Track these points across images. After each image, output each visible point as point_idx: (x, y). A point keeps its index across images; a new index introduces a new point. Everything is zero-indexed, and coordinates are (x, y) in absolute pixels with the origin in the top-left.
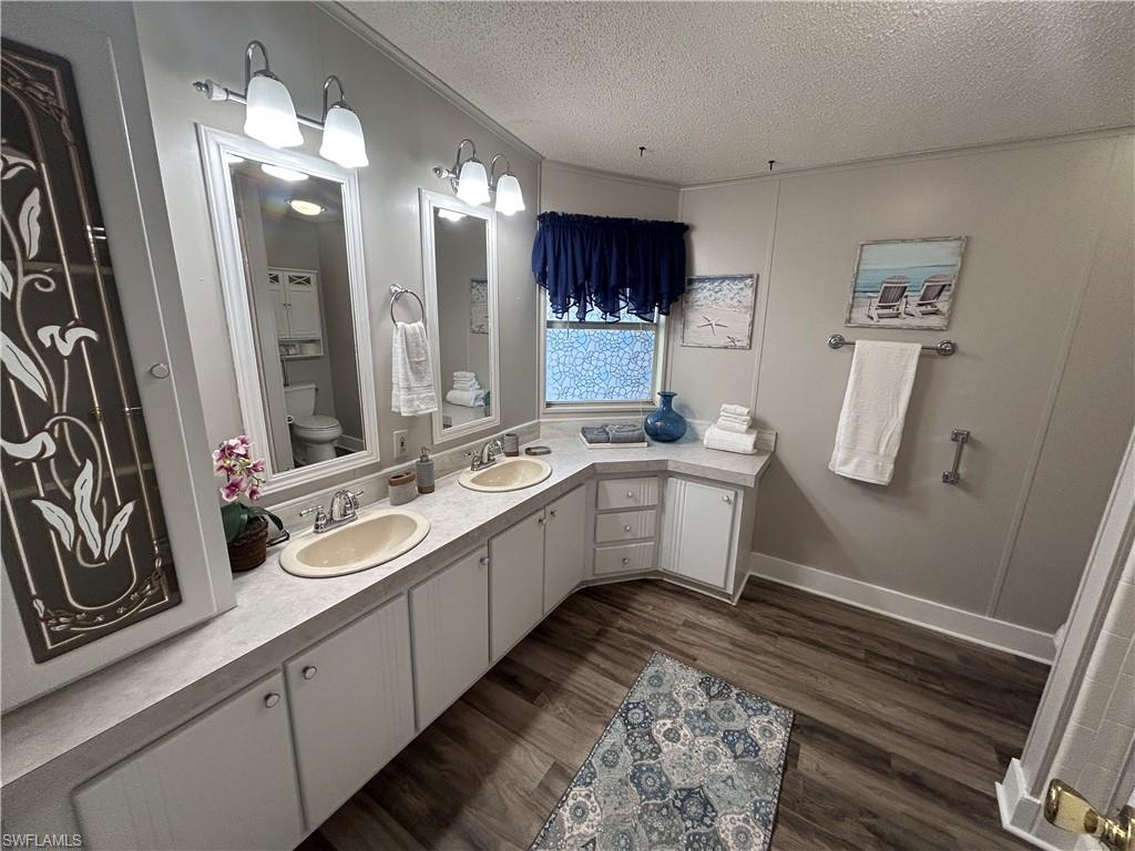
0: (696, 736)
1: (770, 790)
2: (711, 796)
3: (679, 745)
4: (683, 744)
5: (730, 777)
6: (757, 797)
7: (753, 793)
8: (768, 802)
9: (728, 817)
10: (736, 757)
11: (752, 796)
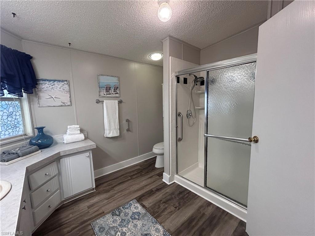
1: (149, 216)
2: (145, 233)
3: (127, 234)
4: (128, 232)
5: (143, 224)
6: (150, 221)
7: (149, 221)
8: (152, 219)
9: (152, 231)
10: (139, 219)
11: (149, 222)
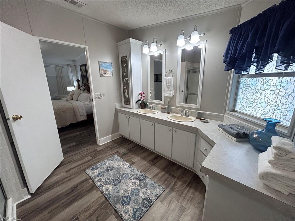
0: (132, 189)
1: (112, 201)
2: (117, 186)
4: (131, 185)
5: (119, 193)
6: (112, 196)
8: (110, 198)
9: (112, 188)
10: (123, 197)
